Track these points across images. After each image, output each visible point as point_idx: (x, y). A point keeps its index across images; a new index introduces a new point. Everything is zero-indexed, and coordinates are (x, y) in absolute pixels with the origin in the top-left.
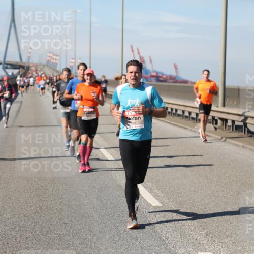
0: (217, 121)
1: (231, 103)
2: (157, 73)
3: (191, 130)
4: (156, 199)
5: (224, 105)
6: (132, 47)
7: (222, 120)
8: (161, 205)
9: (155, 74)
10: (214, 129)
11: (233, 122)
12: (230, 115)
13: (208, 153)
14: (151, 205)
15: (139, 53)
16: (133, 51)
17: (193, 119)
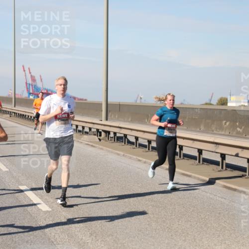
0: (100, 133)
1: (113, 117)
2: (47, 91)
3: (78, 141)
4: (46, 204)
5: (107, 120)
6: (23, 66)
7: (105, 132)
8: (51, 210)
9: (45, 91)
10: (98, 140)
11: (115, 133)
12: (112, 128)
13: (93, 162)
14: (41, 210)
15: (30, 73)
16: (24, 71)
17: (80, 131)
